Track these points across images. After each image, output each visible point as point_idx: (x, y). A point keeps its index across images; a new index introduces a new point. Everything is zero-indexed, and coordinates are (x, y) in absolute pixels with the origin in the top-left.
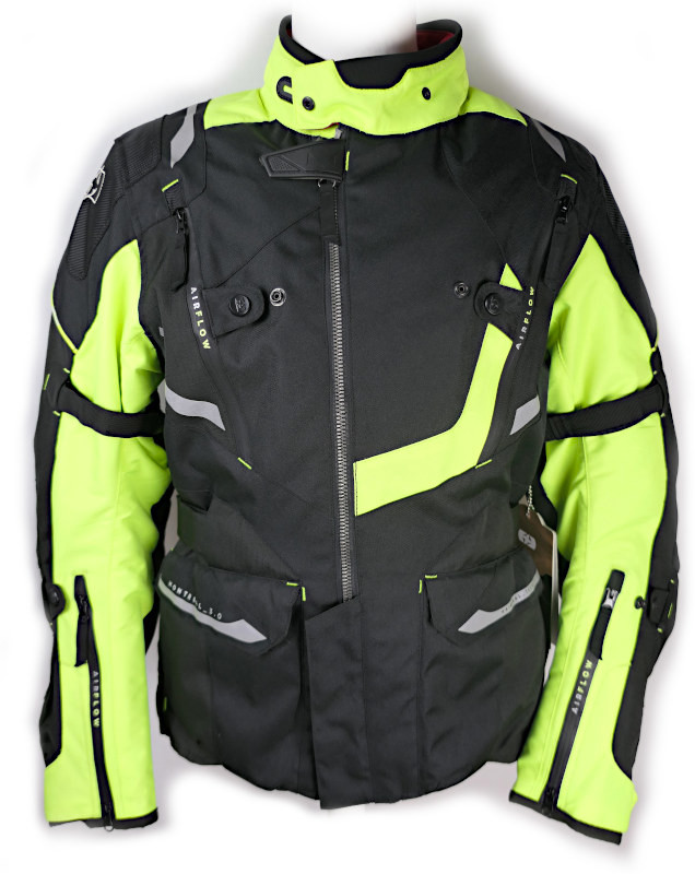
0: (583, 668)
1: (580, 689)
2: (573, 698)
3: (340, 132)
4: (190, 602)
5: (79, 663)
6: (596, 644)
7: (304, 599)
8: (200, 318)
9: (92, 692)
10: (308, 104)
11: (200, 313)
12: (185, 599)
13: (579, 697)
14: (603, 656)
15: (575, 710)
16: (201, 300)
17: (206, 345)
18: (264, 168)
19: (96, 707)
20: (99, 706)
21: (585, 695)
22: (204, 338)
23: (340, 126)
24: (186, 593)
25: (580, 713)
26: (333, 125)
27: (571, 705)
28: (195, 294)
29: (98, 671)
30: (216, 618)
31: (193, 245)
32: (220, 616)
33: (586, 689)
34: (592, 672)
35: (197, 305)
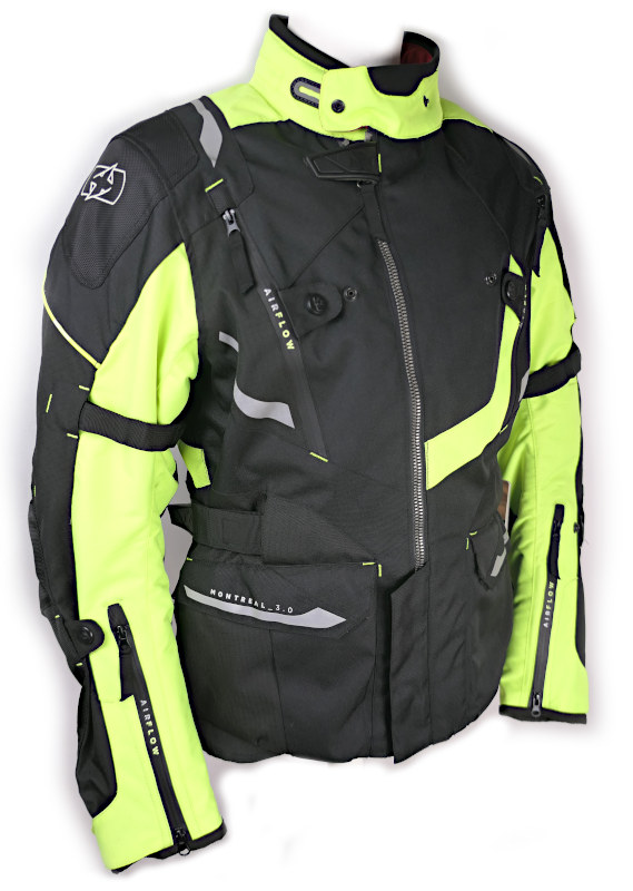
0: (547, 589)
1: (548, 607)
2: (543, 616)
3: (370, 135)
4: (246, 604)
5: (124, 697)
6: (553, 568)
7: (380, 575)
8: (281, 320)
9: (143, 722)
10: (338, 107)
11: (280, 315)
12: (238, 602)
13: (547, 613)
14: (560, 575)
15: (546, 625)
16: (278, 301)
17: (290, 345)
18: (309, 168)
19: (152, 735)
20: (156, 734)
21: (552, 611)
22: (288, 339)
23: (369, 129)
24: (236, 597)
25: (550, 626)
26: (362, 128)
27: (542, 621)
28: (270, 296)
29: (147, 698)
30: (286, 613)
31: (251, 245)
32: (290, 610)
33: (552, 606)
34: (554, 590)
35: (275, 307)
